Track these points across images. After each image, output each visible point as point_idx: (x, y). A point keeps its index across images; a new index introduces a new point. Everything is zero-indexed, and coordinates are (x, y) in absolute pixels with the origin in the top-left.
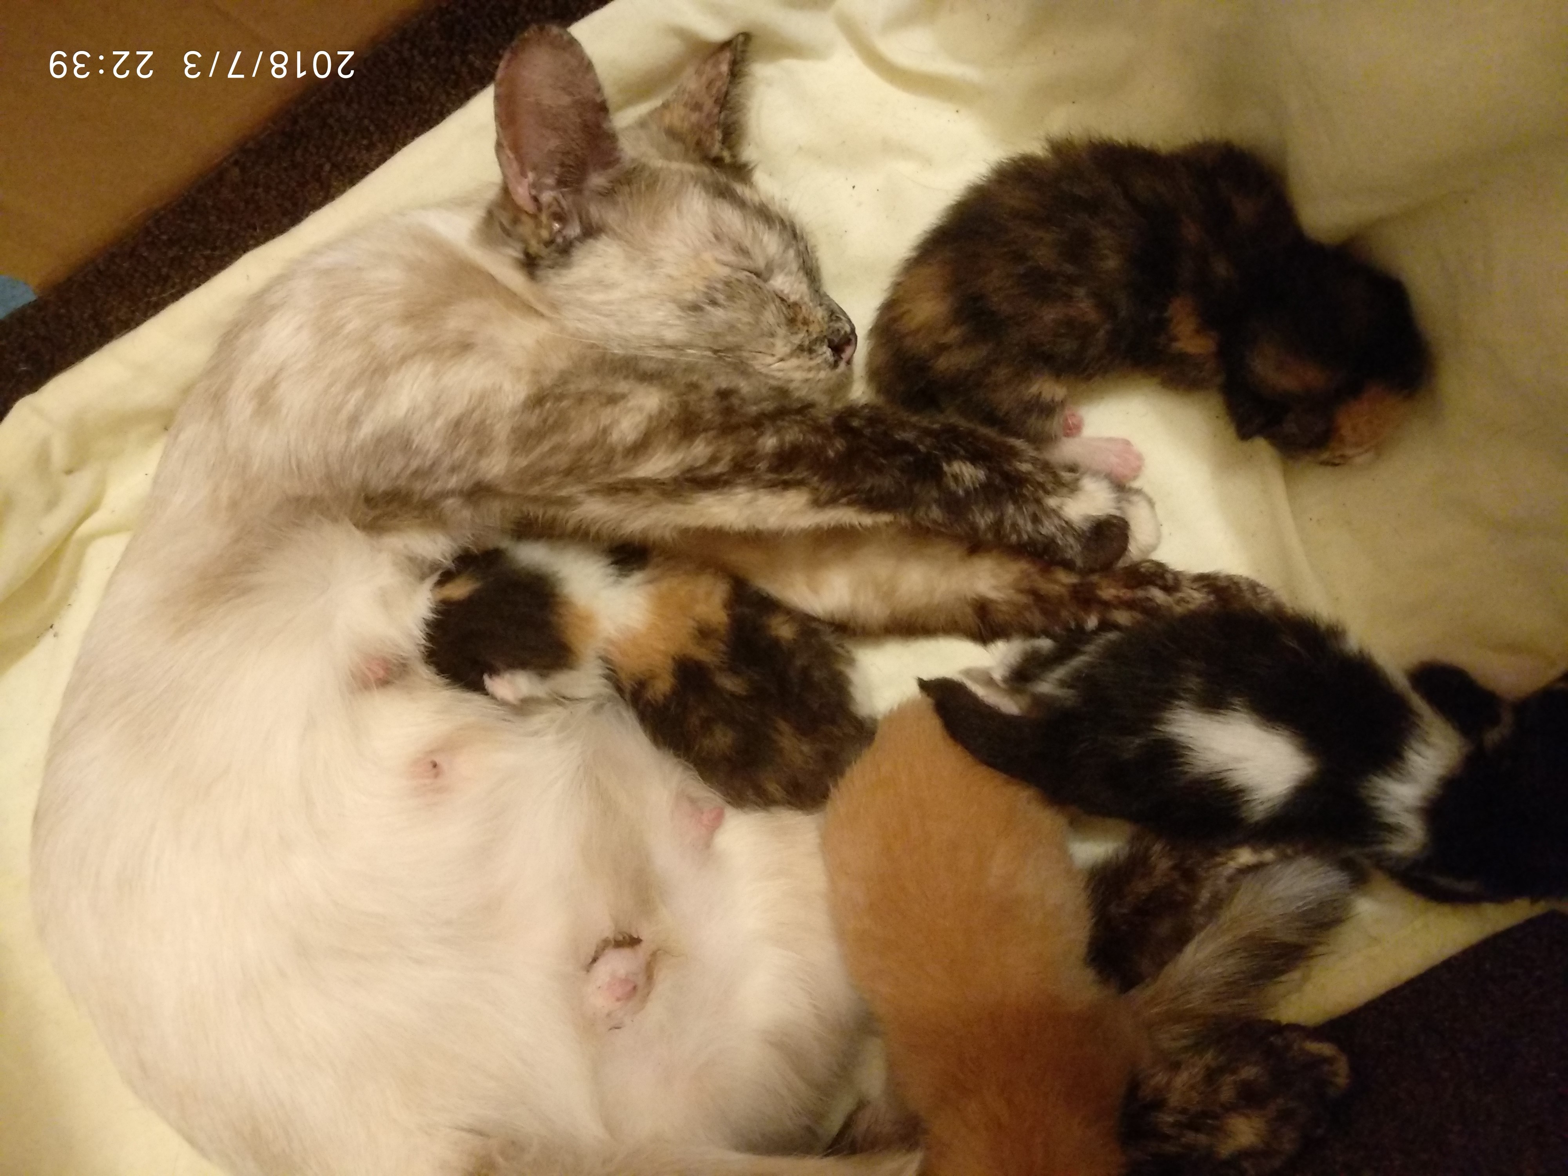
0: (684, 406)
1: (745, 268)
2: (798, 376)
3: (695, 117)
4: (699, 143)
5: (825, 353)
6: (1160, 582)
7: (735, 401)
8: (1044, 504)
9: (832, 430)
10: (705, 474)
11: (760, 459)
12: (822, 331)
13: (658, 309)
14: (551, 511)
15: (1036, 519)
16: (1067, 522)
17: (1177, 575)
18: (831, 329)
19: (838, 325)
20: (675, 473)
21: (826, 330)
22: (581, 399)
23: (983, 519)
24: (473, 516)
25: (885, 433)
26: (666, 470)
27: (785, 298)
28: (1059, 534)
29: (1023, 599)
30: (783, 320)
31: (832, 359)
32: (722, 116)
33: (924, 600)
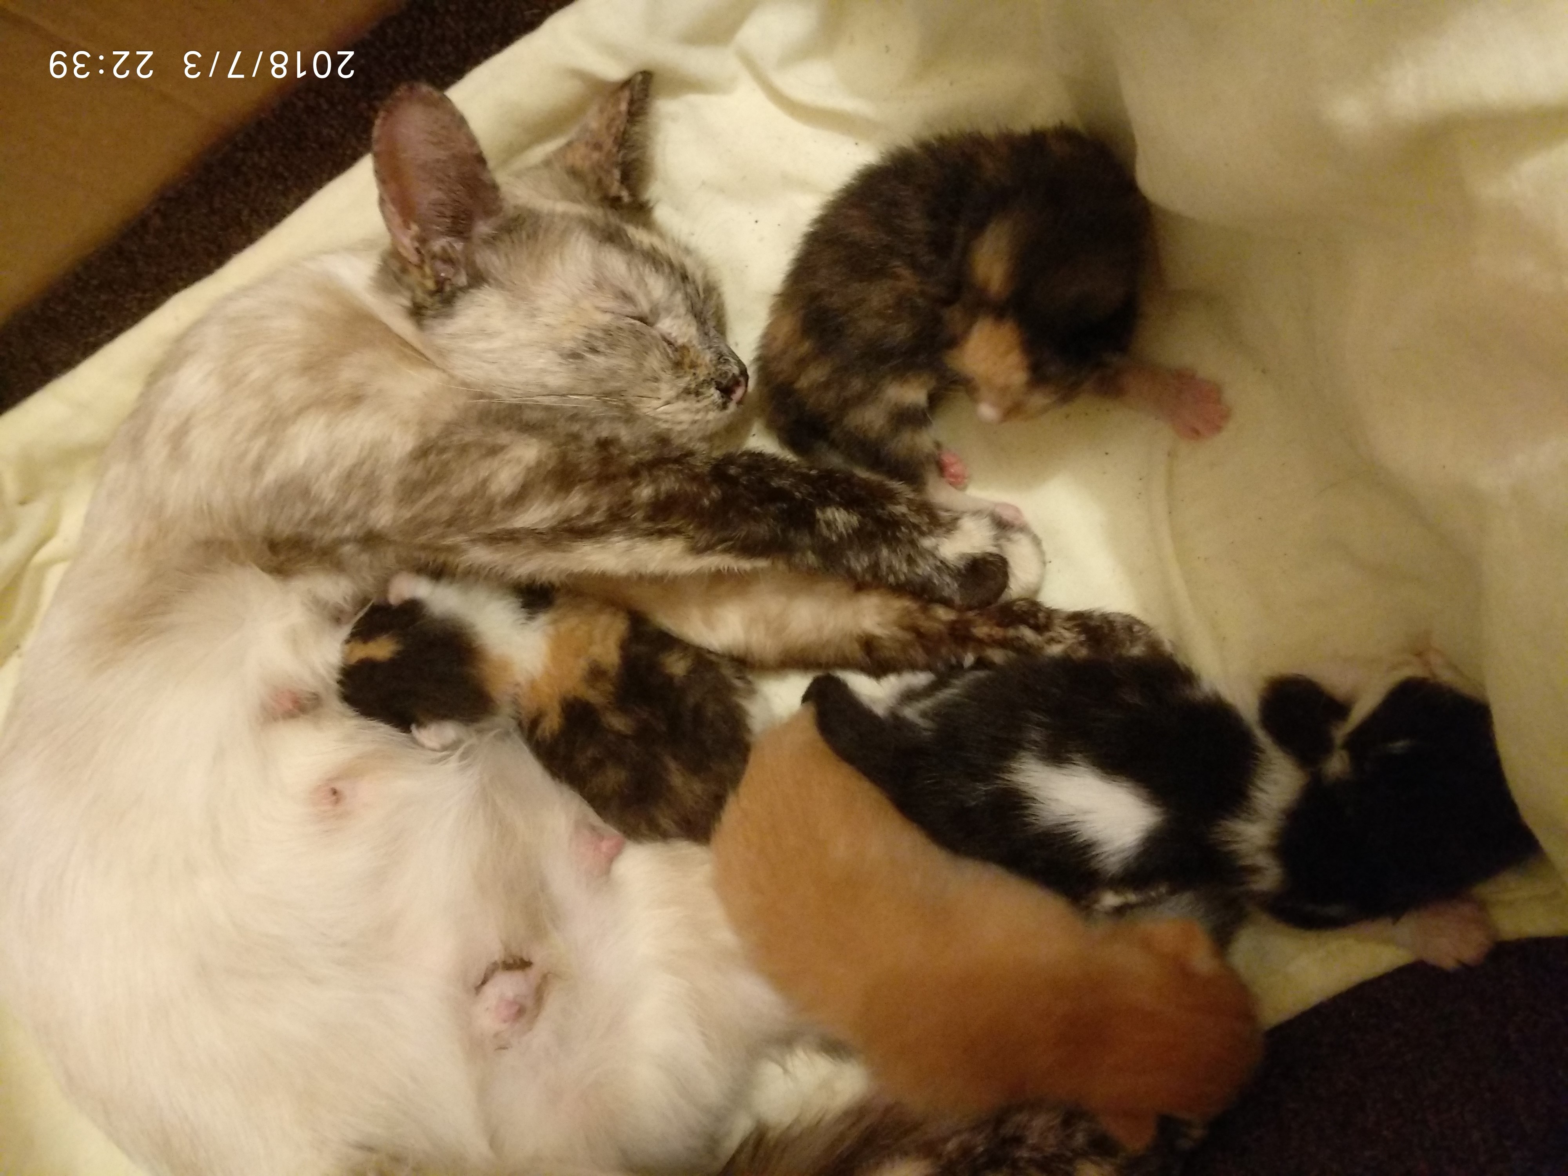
0: (563, 458)
1: (630, 314)
2: (686, 417)
3: (596, 155)
4: (599, 181)
5: (712, 395)
6: (1032, 621)
7: (615, 451)
8: (919, 546)
9: (708, 479)
10: (582, 524)
11: (633, 510)
12: (709, 374)
13: (540, 357)
14: (441, 558)
15: (910, 561)
16: (942, 562)
17: (1051, 614)
18: (719, 372)
19: (725, 368)
20: (554, 523)
21: (714, 372)
22: (464, 449)
23: (860, 563)
24: (371, 562)
25: (761, 481)
26: (542, 520)
27: (672, 341)
28: (935, 574)
29: (908, 636)
30: (668, 364)
31: (720, 401)
32: (621, 154)
33: (813, 637)
